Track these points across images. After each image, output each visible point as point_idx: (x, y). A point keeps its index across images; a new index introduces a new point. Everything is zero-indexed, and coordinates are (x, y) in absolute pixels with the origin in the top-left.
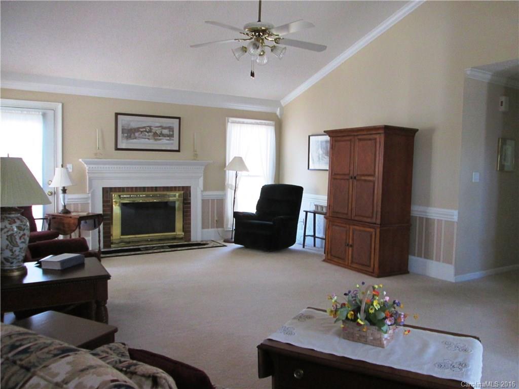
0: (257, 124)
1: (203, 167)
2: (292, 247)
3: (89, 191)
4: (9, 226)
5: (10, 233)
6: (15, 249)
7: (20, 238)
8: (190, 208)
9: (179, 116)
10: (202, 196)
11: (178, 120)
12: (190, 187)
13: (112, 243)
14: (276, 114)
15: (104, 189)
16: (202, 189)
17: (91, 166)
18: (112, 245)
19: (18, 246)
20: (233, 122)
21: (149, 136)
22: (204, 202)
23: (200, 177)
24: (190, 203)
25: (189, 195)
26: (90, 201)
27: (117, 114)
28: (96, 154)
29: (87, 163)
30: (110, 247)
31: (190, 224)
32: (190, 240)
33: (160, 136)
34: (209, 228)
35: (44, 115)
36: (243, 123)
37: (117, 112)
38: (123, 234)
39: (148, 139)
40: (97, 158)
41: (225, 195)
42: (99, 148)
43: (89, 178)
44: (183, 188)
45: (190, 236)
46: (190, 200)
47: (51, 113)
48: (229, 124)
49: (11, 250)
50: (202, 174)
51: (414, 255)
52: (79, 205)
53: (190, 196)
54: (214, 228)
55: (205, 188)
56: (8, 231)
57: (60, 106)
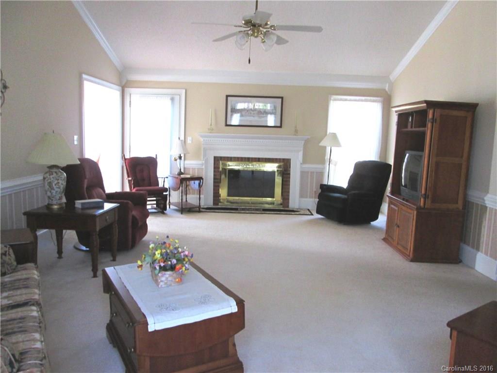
0: (362, 101)
1: (303, 142)
2: (373, 223)
3: (204, 158)
4: (48, 177)
5: (49, 181)
6: (52, 191)
7: (55, 185)
8: (289, 178)
9: (281, 96)
10: (301, 167)
11: (280, 100)
12: (290, 159)
13: (220, 202)
14: (385, 90)
15: (215, 158)
16: (301, 161)
17: (205, 139)
18: (220, 204)
19: (54, 190)
20: (335, 100)
21: (254, 114)
22: (303, 174)
23: (301, 150)
24: (289, 174)
25: (289, 166)
26: (204, 167)
27: (227, 96)
28: (209, 129)
29: (202, 136)
30: (218, 205)
31: (289, 192)
32: (288, 207)
33: (263, 114)
34: (307, 198)
35: (172, 99)
36: (346, 100)
37: (228, 94)
38: (229, 195)
39: (254, 117)
40: (210, 133)
41: (324, 168)
42: (211, 125)
43: (204, 149)
44: (284, 160)
45: (288, 202)
46: (290, 171)
47: (177, 98)
48: (332, 102)
49: (50, 192)
50: (302, 149)
51: (469, 245)
52: (196, 169)
53: (290, 168)
54: (312, 198)
55: (305, 161)
56: (48, 180)
57: (184, 91)
